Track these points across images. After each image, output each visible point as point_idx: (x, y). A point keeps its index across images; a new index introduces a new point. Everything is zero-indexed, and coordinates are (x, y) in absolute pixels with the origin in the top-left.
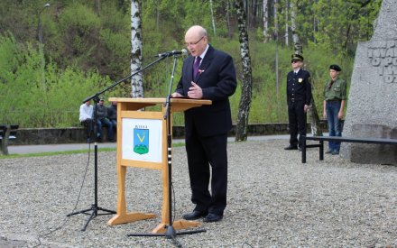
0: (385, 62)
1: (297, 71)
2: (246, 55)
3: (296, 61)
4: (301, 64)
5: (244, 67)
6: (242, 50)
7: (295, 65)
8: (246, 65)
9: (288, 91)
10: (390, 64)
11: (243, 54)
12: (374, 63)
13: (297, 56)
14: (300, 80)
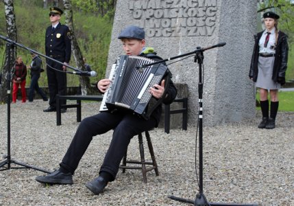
0: (147, 14)
1: (55, 26)
2: (11, 13)
3: (54, 15)
4: (59, 18)
5: (8, 26)
6: (6, 7)
7: (53, 19)
8: (10, 24)
9: (46, 48)
10: (151, 17)
11: (7, 12)
12: (135, 16)
13: (55, 9)
14: (58, 36)
